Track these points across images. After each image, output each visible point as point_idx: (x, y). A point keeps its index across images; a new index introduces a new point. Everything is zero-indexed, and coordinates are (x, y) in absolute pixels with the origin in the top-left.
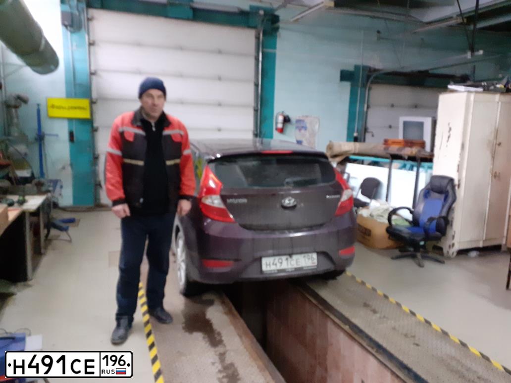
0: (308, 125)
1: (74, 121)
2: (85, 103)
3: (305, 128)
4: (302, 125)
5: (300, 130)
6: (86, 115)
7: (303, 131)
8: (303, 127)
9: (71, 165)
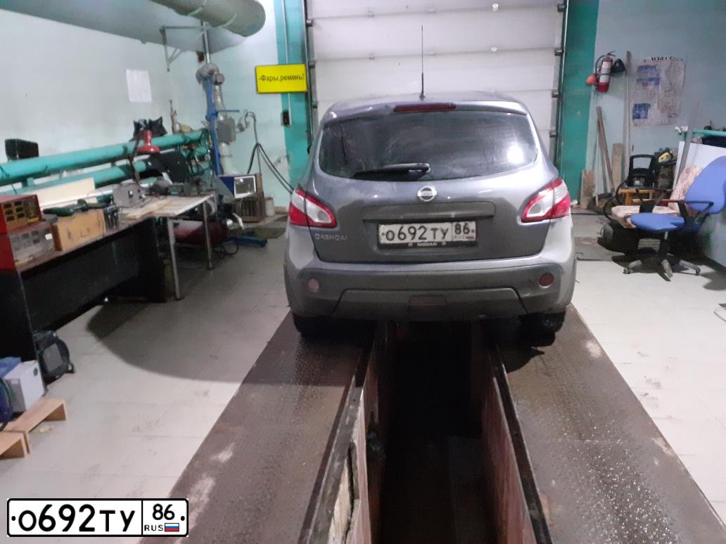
0: (663, 76)
1: (289, 95)
2: (300, 70)
3: (657, 81)
4: (649, 75)
5: (645, 85)
6: (301, 86)
7: (651, 87)
8: (651, 80)
9: (288, 157)
